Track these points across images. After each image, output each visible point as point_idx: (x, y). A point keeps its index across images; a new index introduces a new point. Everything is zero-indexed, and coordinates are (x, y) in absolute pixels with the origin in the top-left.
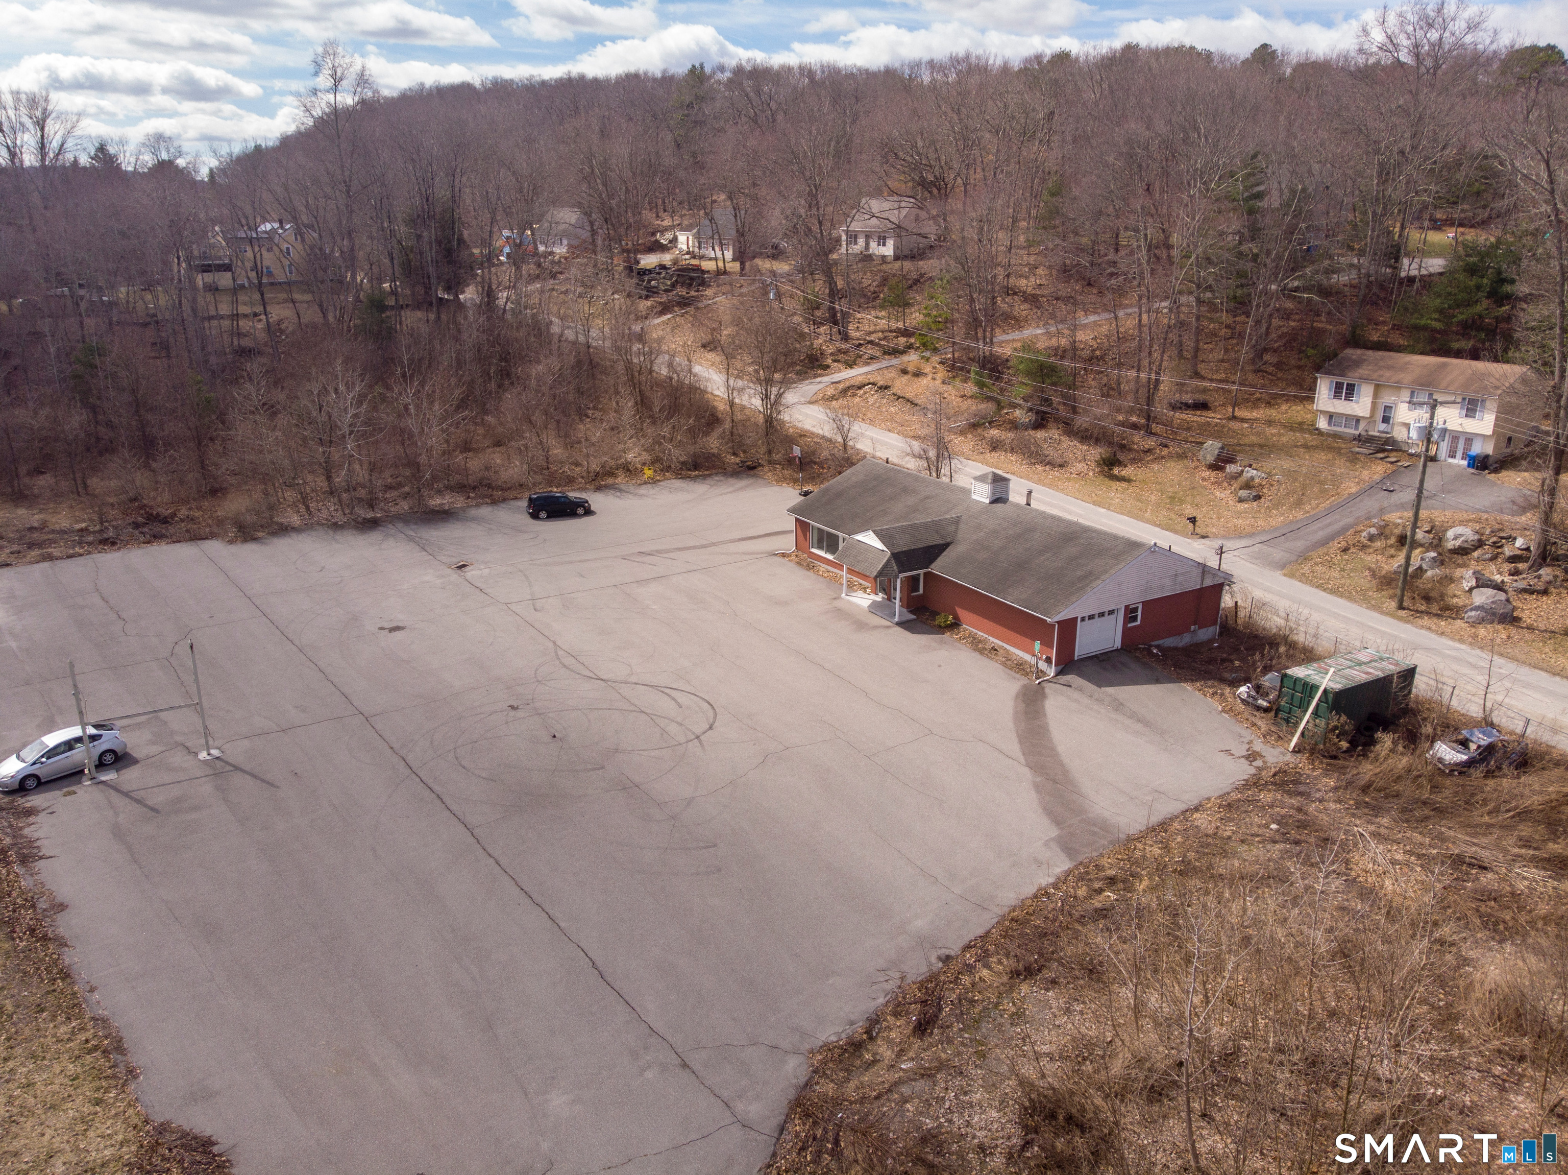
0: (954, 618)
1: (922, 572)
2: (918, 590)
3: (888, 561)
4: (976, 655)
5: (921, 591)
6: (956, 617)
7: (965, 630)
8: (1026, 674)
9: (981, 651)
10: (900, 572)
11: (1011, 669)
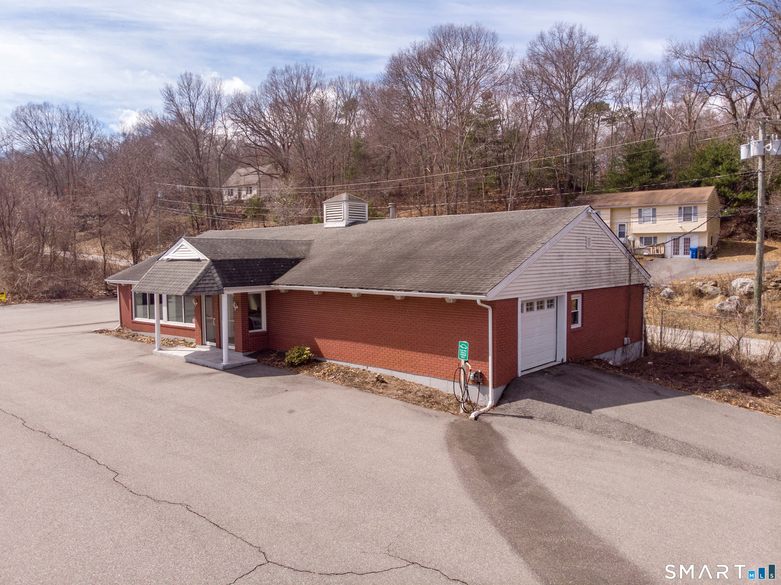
0: (312, 351)
1: (261, 290)
2: (259, 325)
3: (207, 270)
4: (354, 392)
5: (264, 328)
6: (316, 351)
7: (330, 365)
8: (446, 409)
9: (361, 387)
10: (225, 285)
11: (418, 403)
